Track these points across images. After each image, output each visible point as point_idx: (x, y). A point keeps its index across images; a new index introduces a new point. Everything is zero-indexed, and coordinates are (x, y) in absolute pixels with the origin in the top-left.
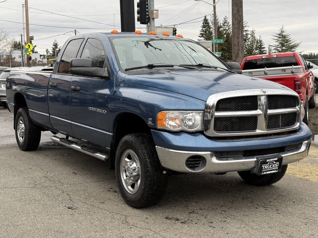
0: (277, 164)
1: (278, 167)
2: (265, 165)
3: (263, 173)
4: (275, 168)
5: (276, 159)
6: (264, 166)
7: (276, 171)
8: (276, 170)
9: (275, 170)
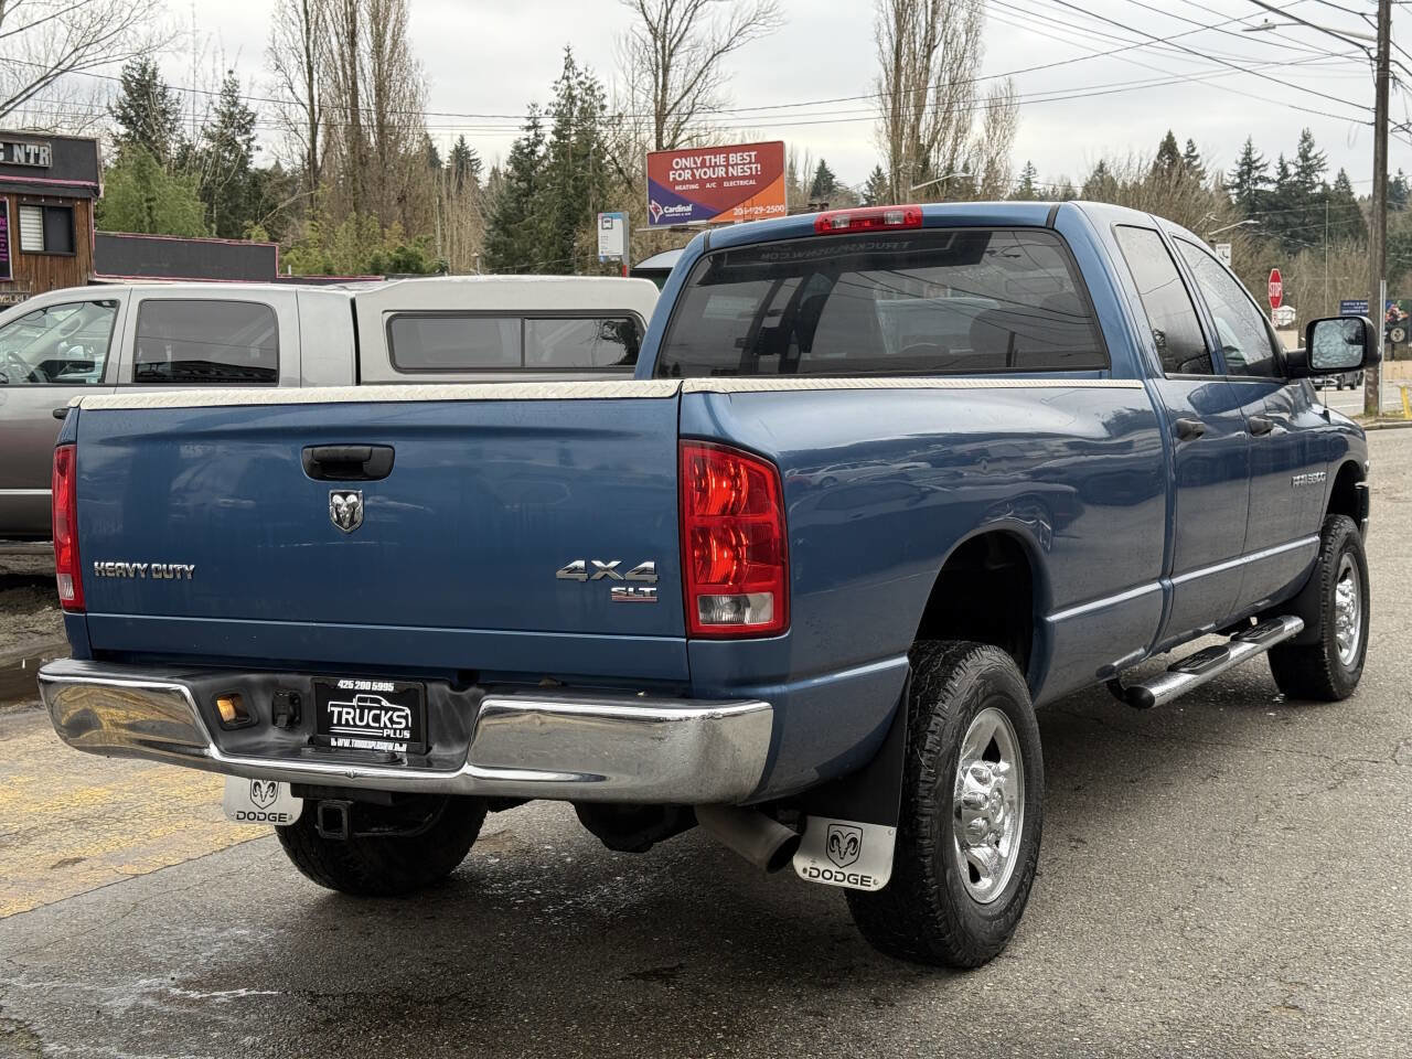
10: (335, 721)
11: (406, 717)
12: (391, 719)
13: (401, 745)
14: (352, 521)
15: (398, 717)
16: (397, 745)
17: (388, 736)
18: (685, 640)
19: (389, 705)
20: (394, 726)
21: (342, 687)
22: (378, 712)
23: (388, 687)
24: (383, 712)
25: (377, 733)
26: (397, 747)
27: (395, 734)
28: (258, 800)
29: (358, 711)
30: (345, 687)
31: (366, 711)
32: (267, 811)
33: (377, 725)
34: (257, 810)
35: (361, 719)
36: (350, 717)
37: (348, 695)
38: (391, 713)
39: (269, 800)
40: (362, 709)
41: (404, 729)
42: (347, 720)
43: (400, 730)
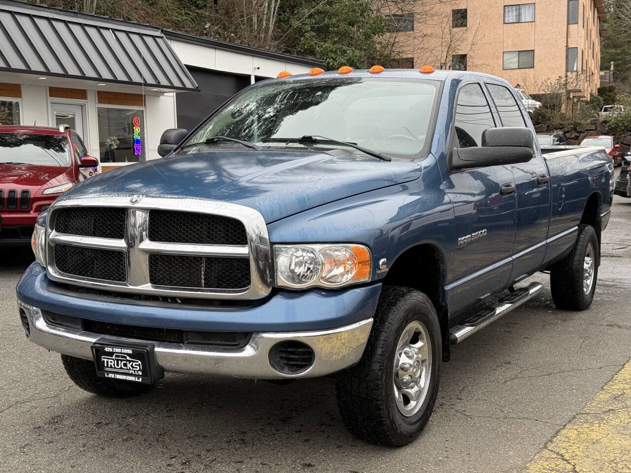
0: (138, 364)
1: (140, 370)
2: (108, 359)
3: (108, 375)
4: (135, 371)
5: (130, 351)
6: (106, 360)
7: (138, 379)
8: (138, 376)
9: (135, 375)
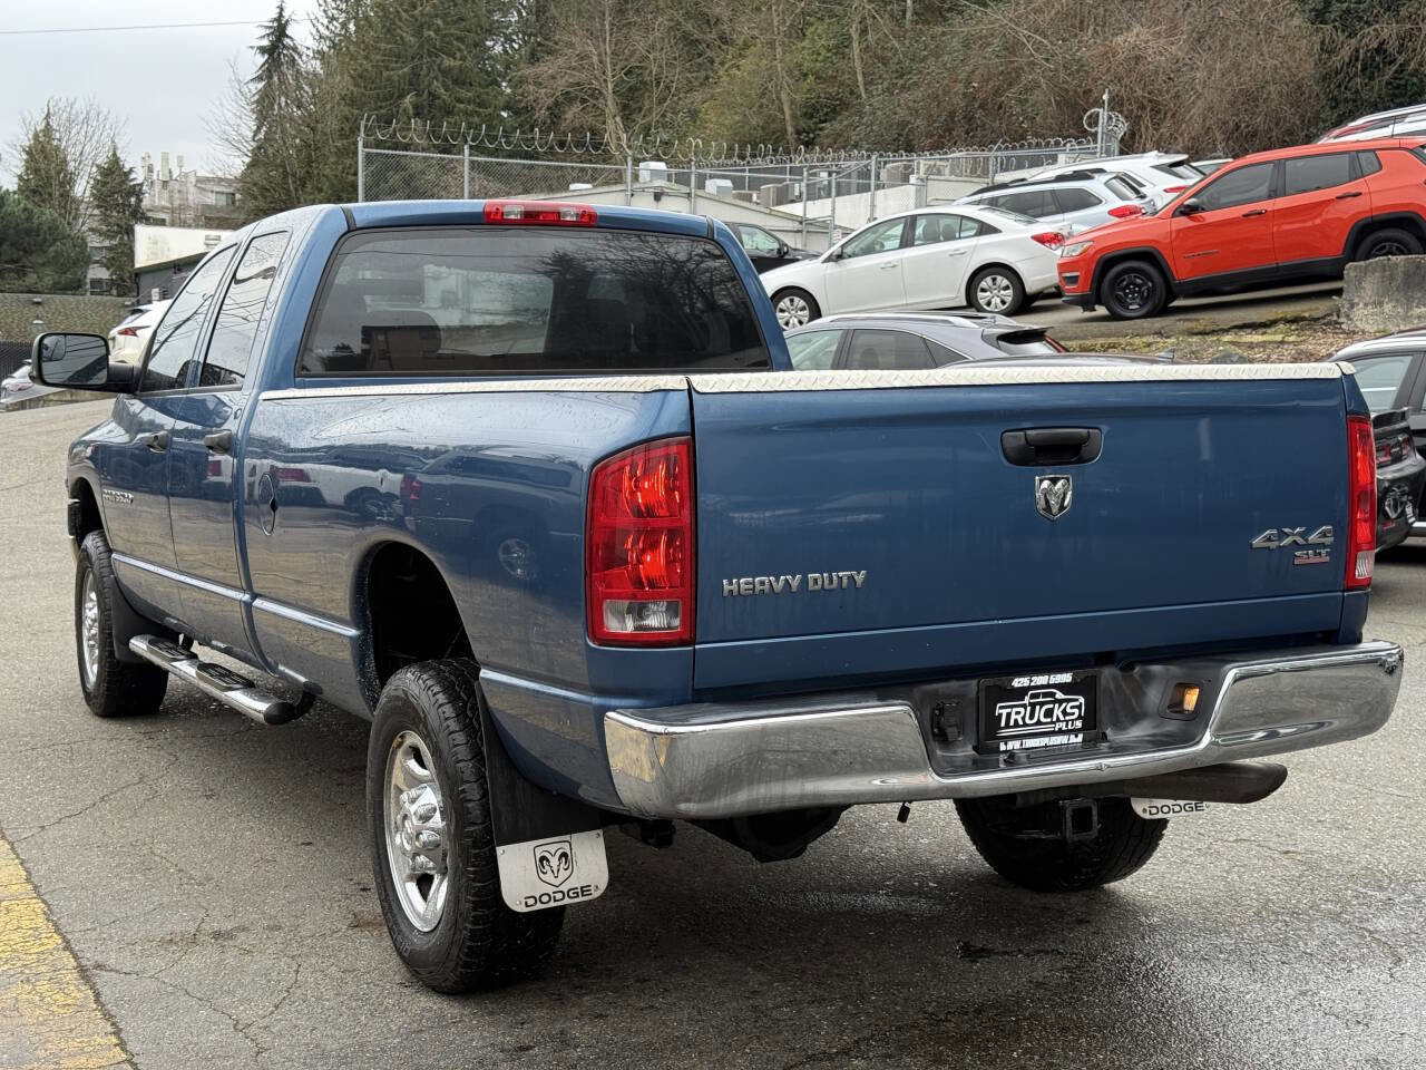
10: (1003, 724)
11: (1079, 707)
12: (1065, 713)
13: (1076, 736)
14: (1062, 508)
15: (1071, 708)
16: (1073, 736)
17: (1060, 729)
18: (1340, 594)
19: (1063, 697)
20: (1067, 718)
21: (1016, 686)
22: (1051, 706)
23: (1066, 678)
24: (1057, 705)
25: (1049, 728)
26: (1073, 739)
27: (1067, 726)
28: (549, 877)
29: (1029, 708)
30: (1020, 685)
31: (1038, 707)
32: (564, 888)
33: (1049, 720)
34: (550, 890)
35: (1031, 717)
36: (1019, 717)
37: (1020, 693)
38: (1064, 705)
39: (563, 874)
40: (1033, 706)
41: (1076, 719)
42: (1016, 721)
43: (1073, 720)
